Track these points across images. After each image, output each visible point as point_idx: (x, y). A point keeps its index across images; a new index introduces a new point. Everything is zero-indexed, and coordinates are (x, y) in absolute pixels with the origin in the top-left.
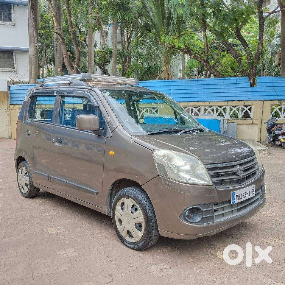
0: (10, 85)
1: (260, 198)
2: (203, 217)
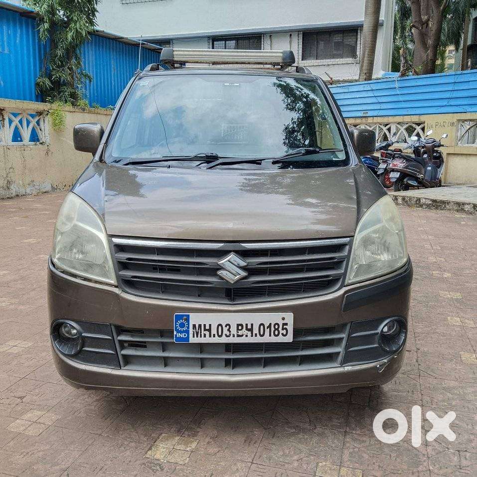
1: (341, 354)
2: (84, 349)
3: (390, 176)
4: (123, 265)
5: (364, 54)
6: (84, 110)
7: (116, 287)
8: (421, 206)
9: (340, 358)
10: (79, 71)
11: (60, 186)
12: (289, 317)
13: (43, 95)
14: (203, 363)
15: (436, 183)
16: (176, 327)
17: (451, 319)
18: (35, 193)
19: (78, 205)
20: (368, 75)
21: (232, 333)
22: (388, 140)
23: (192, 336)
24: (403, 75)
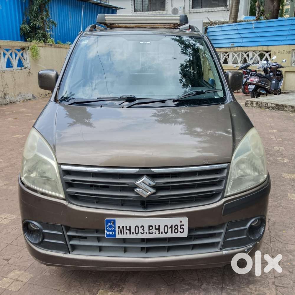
0: (208, 27)
1: (220, 243)
2: (44, 240)
3: (249, 88)
4: (68, 185)
5: (232, 5)
6: (51, 45)
7: (64, 200)
8: (268, 108)
9: (220, 245)
10: (48, 20)
11: (38, 95)
12: (185, 221)
13: (25, 36)
14: (125, 250)
15: (278, 91)
16: (106, 228)
17: (290, 195)
18: (22, 100)
19: (38, 139)
20: (234, 19)
21: (145, 232)
22: (247, 63)
23: (118, 233)
24: (257, 19)
